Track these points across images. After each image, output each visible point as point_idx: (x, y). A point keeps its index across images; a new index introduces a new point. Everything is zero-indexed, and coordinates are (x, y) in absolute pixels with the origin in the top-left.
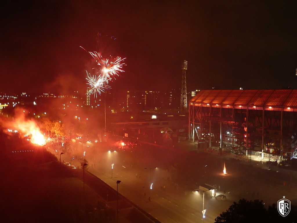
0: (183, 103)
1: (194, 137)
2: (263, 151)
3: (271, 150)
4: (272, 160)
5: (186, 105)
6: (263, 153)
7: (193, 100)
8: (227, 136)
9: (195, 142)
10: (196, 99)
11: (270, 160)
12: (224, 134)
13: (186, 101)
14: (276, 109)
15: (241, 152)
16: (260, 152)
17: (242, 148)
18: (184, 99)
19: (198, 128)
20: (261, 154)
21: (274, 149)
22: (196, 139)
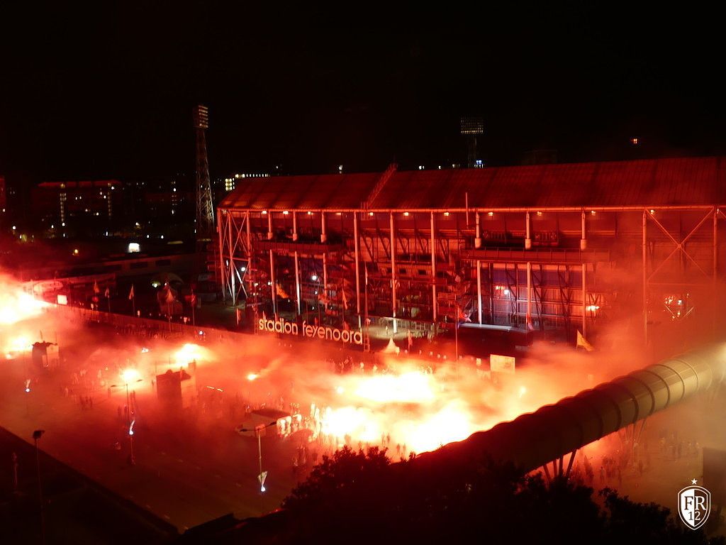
0: (204, 212)
1: (236, 292)
2: (394, 315)
3: (414, 311)
4: (417, 334)
5: (210, 216)
6: (395, 321)
7: (227, 203)
8: (313, 286)
9: (237, 303)
10: (234, 201)
11: (413, 336)
12: (306, 281)
13: (210, 206)
16: (390, 319)
18: (204, 200)
19: (243, 269)
20: (391, 323)
21: (421, 308)
22: (241, 296)
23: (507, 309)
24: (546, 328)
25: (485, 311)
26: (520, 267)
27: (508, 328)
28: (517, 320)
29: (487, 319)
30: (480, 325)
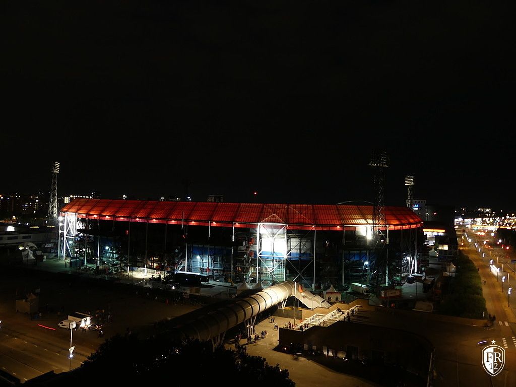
0: (52, 213)
1: (65, 253)
2: (146, 267)
3: (155, 265)
4: (156, 276)
5: (56, 215)
6: (146, 269)
7: (65, 210)
8: (106, 252)
9: (66, 259)
10: (69, 209)
11: (154, 277)
12: (102, 249)
13: (55, 210)
14: (160, 222)
15: (122, 269)
16: (144, 268)
17: (123, 265)
18: (53, 207)
19: (71, 242)
21: (158, 264)
22: (68, 255)
23: (198, 265)
24: (215, 274)
25: (189, 266)
26: (205, 246)
27: (199, 274)
28: (202, 270)
29: (189, 270)
30: (186, 272)
